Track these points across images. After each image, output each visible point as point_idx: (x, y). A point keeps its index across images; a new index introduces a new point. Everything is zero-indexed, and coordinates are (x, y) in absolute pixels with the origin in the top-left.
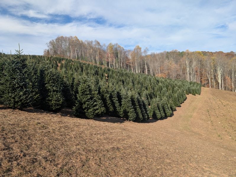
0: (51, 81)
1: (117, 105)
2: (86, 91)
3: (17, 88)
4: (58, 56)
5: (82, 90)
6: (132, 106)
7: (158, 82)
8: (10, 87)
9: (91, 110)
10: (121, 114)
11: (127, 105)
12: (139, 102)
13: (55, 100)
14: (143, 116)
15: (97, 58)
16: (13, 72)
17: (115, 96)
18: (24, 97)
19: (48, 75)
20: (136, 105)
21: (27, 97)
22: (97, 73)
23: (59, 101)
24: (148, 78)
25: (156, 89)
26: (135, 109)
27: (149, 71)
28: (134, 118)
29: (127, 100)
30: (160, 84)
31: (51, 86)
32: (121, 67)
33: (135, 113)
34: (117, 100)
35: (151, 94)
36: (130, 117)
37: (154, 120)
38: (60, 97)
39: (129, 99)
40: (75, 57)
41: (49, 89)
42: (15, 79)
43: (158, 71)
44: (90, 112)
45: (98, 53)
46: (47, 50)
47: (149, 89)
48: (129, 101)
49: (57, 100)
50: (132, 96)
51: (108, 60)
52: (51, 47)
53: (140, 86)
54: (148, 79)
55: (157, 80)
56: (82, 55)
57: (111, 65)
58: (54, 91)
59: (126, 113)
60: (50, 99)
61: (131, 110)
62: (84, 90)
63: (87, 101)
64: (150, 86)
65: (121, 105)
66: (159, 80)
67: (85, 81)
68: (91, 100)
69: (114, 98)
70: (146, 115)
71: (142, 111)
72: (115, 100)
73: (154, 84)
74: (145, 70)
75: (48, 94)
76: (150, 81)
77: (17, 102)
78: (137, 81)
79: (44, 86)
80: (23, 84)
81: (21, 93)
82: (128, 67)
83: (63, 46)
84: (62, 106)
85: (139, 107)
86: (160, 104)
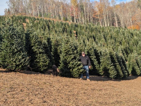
0: (36, 44)
1: (96, 63)
2: (69, 51)
3: (16, 52)
4: (20, 15)
5: (65, 50)
6: (111, 63)
7: (132, 35)
8: (10, 53)
9: (76, 69)
10: (100, 72)
11: (106, 62)
12: (118, 58)
13: (42, 62)
14: (123, 73)
15: (61, 13)
16: (11, 38)
17: (93, 54)
18: (23, 60)
19: (33, 38)
20: (115, 62)
21: (25, 60)
22: (64, 30)
23: (45, 62)
24: (121, 31)
25: (131, 43)
26: (115, 66)
27: (119, 23)
28: (115, 76)
29: (106, 58)
30: (135, 37)
31: (37, 48)
32: (87, 22)
33: (115, 70)
34: (95, 58)
35: (126, 49)
36: (110, 74)
37: (134, 77)
38: (46, 58)
39: (108, 56)
40: (38, 14)
41: (36, 51)
42: (13, 44)
43: (130, 22)
44: (76, 71)
45: (61, 8)
46: (8, 9)
47: (124, 43)
48: (108, 58)
49: (44, 62)
50: (110, 53)
51: (73, 14)
52: (11, 5)
53: (113, 41)
54: (121, 33)
55: (131, 33)
56: (44, 11)
57: (76, 19)
58: (40, 53)
59: (106, 71)
60: (38, 60)
61: (112, 67)
62: (67, 50)
63: (71, 61)
64: (124, 40)
65: (99, 63)
66: (134, 33)
67: (68, 41)
68: (75, 60)
69: (91, 56)
70: (126, 72)
71: (122, 68)
72: (93, 58)
73: (128, 37)
74: (115, 22)
75: (35, 56)
76: (124, 34)
77: (18, 65)
78: (110, 35)
79: (31, 49)
80: (20, 49)
81: (20, 57)
82: (95, 20)
83: (23, 3)
84: (49, 67)
85: (118, 64)
86: (139, 60)
